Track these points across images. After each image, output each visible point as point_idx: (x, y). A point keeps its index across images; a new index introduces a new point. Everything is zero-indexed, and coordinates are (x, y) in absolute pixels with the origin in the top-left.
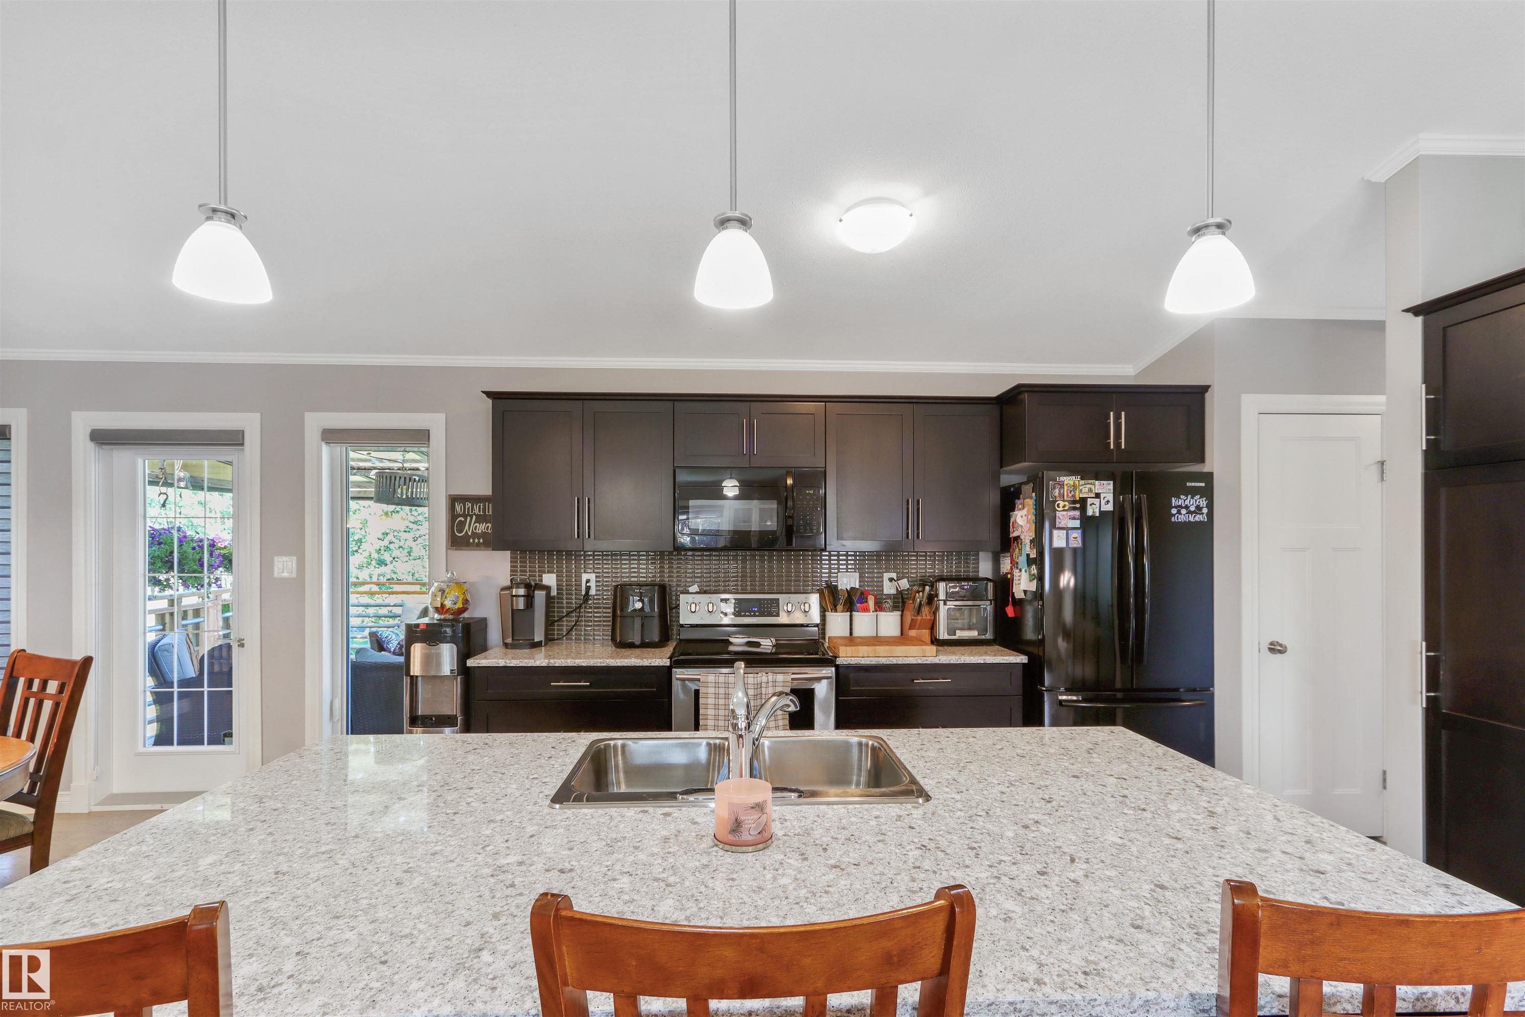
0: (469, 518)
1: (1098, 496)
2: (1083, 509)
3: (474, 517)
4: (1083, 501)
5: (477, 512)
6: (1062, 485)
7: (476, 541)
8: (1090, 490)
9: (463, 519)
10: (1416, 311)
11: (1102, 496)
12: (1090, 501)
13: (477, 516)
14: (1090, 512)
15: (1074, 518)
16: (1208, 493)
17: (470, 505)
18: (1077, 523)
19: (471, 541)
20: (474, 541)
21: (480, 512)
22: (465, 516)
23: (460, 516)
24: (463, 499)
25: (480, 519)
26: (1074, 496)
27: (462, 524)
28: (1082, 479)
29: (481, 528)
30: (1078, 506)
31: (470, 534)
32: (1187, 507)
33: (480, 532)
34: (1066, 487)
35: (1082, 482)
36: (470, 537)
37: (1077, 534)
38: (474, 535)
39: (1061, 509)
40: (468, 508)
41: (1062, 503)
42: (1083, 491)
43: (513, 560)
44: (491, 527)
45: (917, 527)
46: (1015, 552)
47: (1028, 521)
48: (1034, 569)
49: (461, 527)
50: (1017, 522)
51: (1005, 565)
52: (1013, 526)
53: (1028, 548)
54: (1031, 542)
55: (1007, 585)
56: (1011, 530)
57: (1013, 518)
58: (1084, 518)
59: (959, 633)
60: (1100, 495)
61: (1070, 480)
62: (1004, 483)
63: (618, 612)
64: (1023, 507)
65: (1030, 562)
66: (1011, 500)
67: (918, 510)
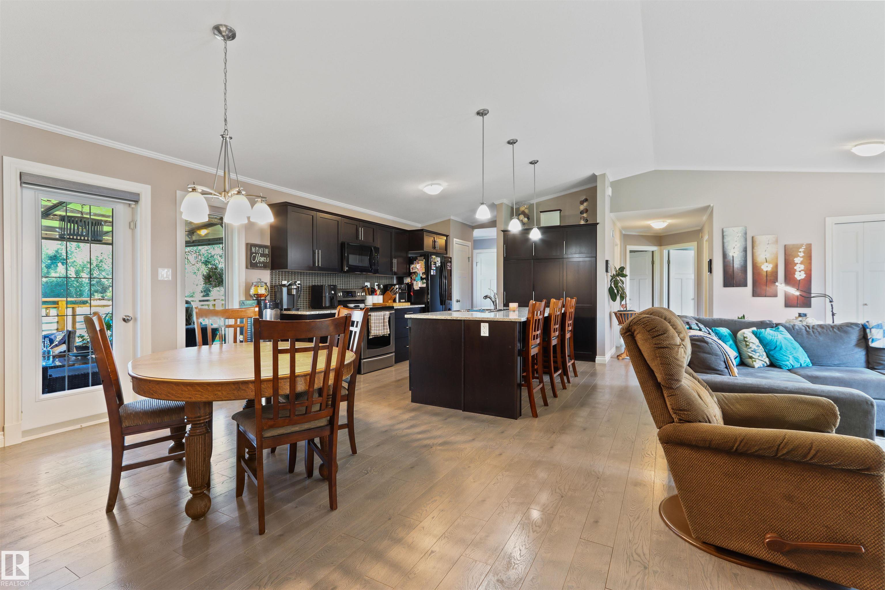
0: (257, 255)
4: (436, 262)
5: (261, 252)
7: (260, 265)
9: (255, 255)
10: (503, 231)
13: (260, 254)
15: (434, 267)
16: (451, 263)
17: (258, 248)
19: (258, 265)
22: (256, 253)
23: (253, 253)
24: (255, 246)
25: (263, 255)
26: (434, 261)
27: (255, 257)
28: (436, 256)
29: (262, 259)
30: (435, 264)
32: (449, 266)
33: (262, 261)
34: (433, 259)
35: (436, 258)
36: (258, 263)
37: (435, 271)
40: (257, 250)
41: (432, 263)
42: (436, 260)
43: (272, 274)
44: (266, 259)
45: (395, 268)
46: (414, 277)
47: (421, 267)
48: (425, 281)
49: (254, 258)
50: (416, 267)
51: (408, 280)
52: (412, 269)
53: (421, 275)
54: (423, 273)
55: (410, 286)
56: (411, 270)
57: (412, 266)
58: (436, 267)
59: (401, 301)
60: (438, 261)
61: (434, 257)
62: (410, 256)
63: (324, 295)
64: (418, 263)
65: (422, 279)
66: (411, 261)
67: (395, 263)
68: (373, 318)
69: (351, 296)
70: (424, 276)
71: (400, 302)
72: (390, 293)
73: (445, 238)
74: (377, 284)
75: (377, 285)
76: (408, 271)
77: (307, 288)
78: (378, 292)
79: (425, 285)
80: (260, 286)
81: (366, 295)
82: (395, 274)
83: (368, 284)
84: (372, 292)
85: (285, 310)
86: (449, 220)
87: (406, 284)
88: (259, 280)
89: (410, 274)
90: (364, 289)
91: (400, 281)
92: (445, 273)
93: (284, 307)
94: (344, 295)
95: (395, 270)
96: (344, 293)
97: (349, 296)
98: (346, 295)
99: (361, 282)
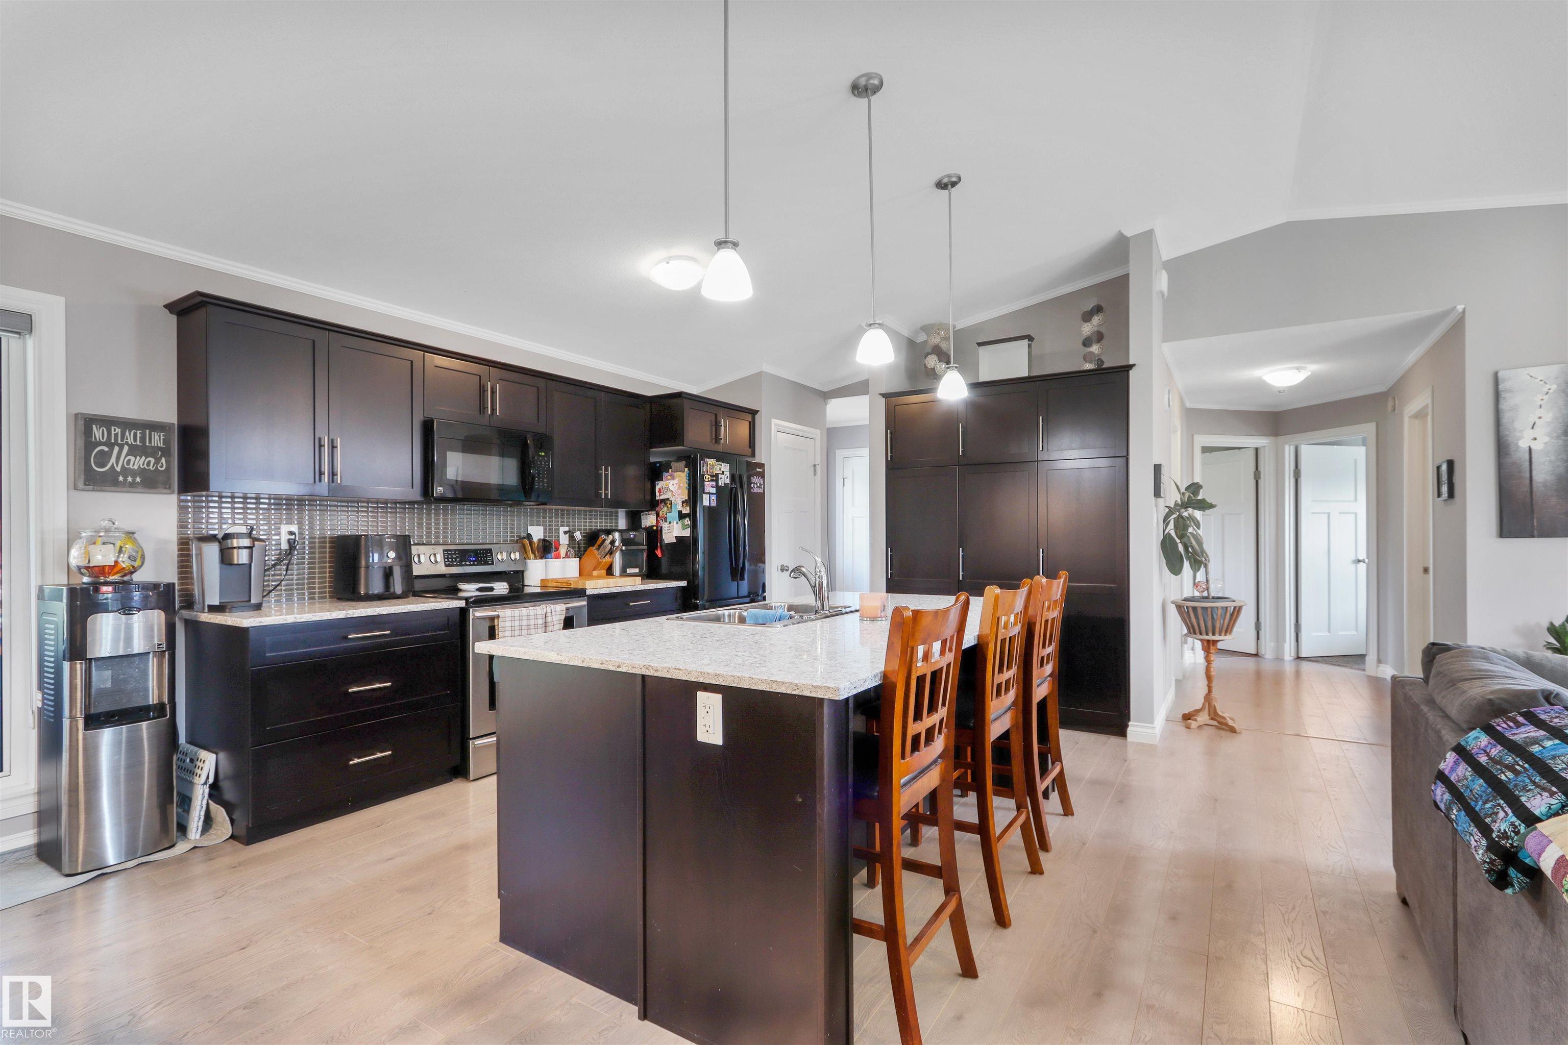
0: (116, 449)
1: (723, 473)
2: (717, 481)
3: (126, 448)
4: (717, 475)
5: (130, 440)
6: (707, 464)
7: (130, 479)
8: (720, 469)
9: (106, 449)
10: (883, 395)
11: (725, 473)
12: (720, 476)
13: (130, 446)
14: (720, 484)
15: (713, 487)
16: (763, 477)
17: (118, 430)
18: (713, 490)
19: (121, 478)
20: (125, 480)
21: (135, 440)
22: (111, 446)
23: (100, 444)
24: (107, 422)
25: (138, 450)
26: (713, 472)
27: (105, 454)
28: (717, 461)
29: (138, 462)
30: (715, 478)
31: (118, 469)
32: (756, 484)
33: (136, 467)
34: (709, 466)
35: (717, 463)
36: (118, 474)
37: (714, 497)
38: (125, 471)
39: (707, 480)
40: (116, 435)
41: (707, 477)
42: (717, 469)
43: (180, 507)
44: (157, 462)
45: (606, 489)
46: (663, 510)
47: (679, 488)
48: (687, 521)
49: (103, 459)
50: (667, 488)
51: (649, 520)
52: (660, 491)
53: (680, 507)
54: (683, 502)
55: (654, 535)
56: (657, 494)
57: (659, 485)
58: (717, 487)
59: (629, 571)
60: (724, 471)
61: (711, 461)
62: (653, 459)
63: (363, 563)
64: (673, 478)
65: (682, 516)
66: (656, 473)
67: (606, 475)
68: (508, 624)
69: (476, 563)
70: (686, 510)
71: (623, 573)
72: (596, 552)
73: (749, 417)
74: (567, 529)
75: (565, 533)
76: (648, 497)
77: (325, 542)
78: (563, 551)
79: (687, 533)
80: (100, 540)
81: (525, 557)
82: (616, 503)
83: (537, 533)
84: (546, 549)
85: (213, 609)
86: (761, 373)
87: (646, 529)
88: (105, 524)
89: (653, 504)
90: (523, 543)
91: (634, 519)
92: (743, 503)
93: (207, 603)
94: (448, 561)
95: (606, 495)
96: (451, 555)
97: (467, 563)
98: (458, 559)
99: (519, 525)
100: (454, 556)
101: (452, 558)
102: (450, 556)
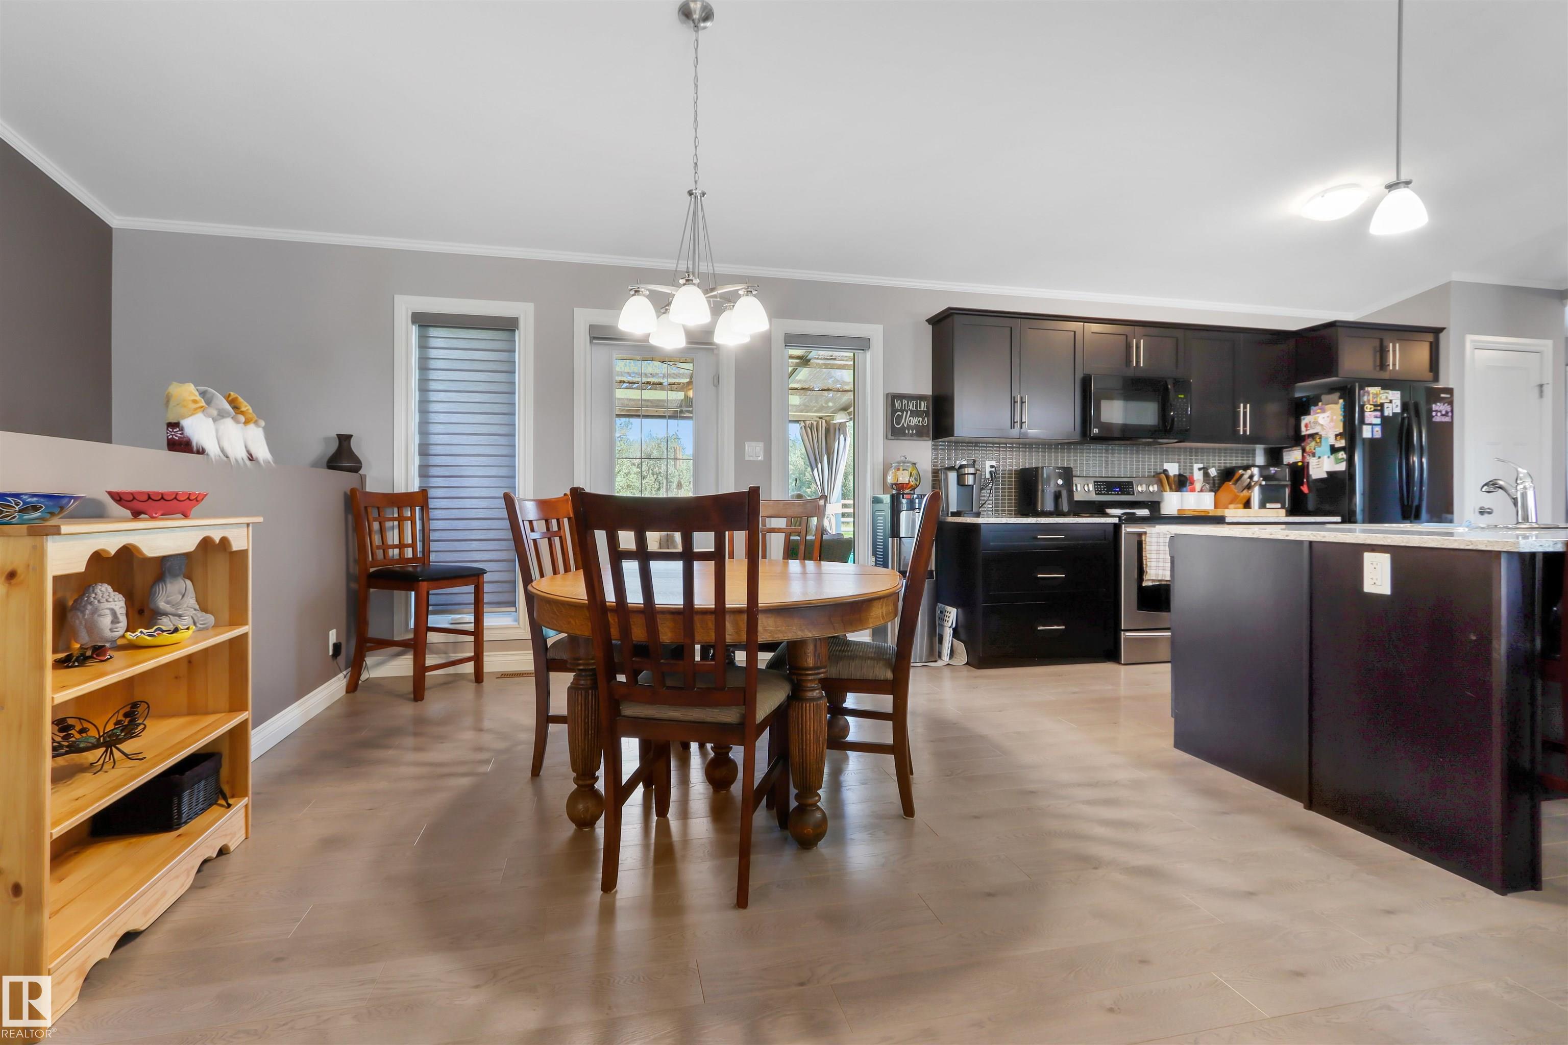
0: (905, 413)
1: (1391, 402)
2: (1382, 411)
3: (909, 411)
4: (1382, 405)
5: (911, 408)
6: (1368, 393)
7: (911, 432)
8: (1387, 398)
9: (900, 413)
11: (1394, 402)
12: (1386, 405)
13: (911, 411)
14: (1386, 414)
15: (1376, 417)
16: (1451, 403)
17: (906, 402)
18: (1378, 421)
19: (907, 431)
20: (909, 432)
21: (913, 408)
22: (902, 411)
23: (898, 411)
24: (901, 397)
25: (914, 414)
26: (1376, 401)
27: (900, 417)
28: (1382, 389)
29: (915, 421)
30: (1379, 408)
31: (906, 426)
32: (1440, 411)
33: (913, 424)
34: (1371, 395)
35: (1382, 391)
36: (905, 429)
37: (1378, 429)
38: (909, 427)
39: (1368, 410)
40: (905, 404)
41: (1369, 406)
42: (1382, 398)
43: (935, 448)
44: (923, 421)
45: (1245, 426)
46: (1310, 445)
47: (1332, 420)
48: (1342, 455)
49: (899, 420)
50: (1316, 423)
51: (1293, 456)
52: (1306, 426)
53: (1332, 441)
54: (1337, 436)
55: (1299, 472)
56: (1303, 428)
57: (1305, 420)
58: (1383, 417)
59: (1268, 505)
60: (1393, 401)
61: (1373, 390)
62: (1297, 395)
63: (1040, 487)
64: (1323, 411)
65: (1334, 450)
66: (1302, 408)
67: (1245, 413)
68: (1154, 540)
69: (1120, 493)
70: (1341, 444)
71: (1262, 508)
72: (1233, 486)
73: (1430, 337)
74: (1201, 466)
75: (1200, 469)
76: (1291, 433)
77: (1011, 474)
78: (1198, 486)
79: (1342, 467)
80: (901, 468)
81: (1162, 489)
82: (1254, 439)
83: (1173, 469)
84: (1182, 483)
85: (954, 514)
86: (1450, 282)
87: (1289, 465)
88: (903, 459)
89: (1298, 439)
90: (1161, 477)
91: (1274, 456)
93: (951, 510)
94: (1098, 490)
95: (1245, 431)
96: (1100, 485)
97: (1113, 493)
98: (1105, 489)
99: (1155, 462)
100: (1102, 487)
101: (1101, 488)
102: (1099, 487)
